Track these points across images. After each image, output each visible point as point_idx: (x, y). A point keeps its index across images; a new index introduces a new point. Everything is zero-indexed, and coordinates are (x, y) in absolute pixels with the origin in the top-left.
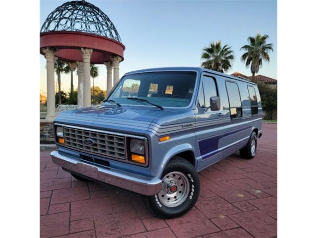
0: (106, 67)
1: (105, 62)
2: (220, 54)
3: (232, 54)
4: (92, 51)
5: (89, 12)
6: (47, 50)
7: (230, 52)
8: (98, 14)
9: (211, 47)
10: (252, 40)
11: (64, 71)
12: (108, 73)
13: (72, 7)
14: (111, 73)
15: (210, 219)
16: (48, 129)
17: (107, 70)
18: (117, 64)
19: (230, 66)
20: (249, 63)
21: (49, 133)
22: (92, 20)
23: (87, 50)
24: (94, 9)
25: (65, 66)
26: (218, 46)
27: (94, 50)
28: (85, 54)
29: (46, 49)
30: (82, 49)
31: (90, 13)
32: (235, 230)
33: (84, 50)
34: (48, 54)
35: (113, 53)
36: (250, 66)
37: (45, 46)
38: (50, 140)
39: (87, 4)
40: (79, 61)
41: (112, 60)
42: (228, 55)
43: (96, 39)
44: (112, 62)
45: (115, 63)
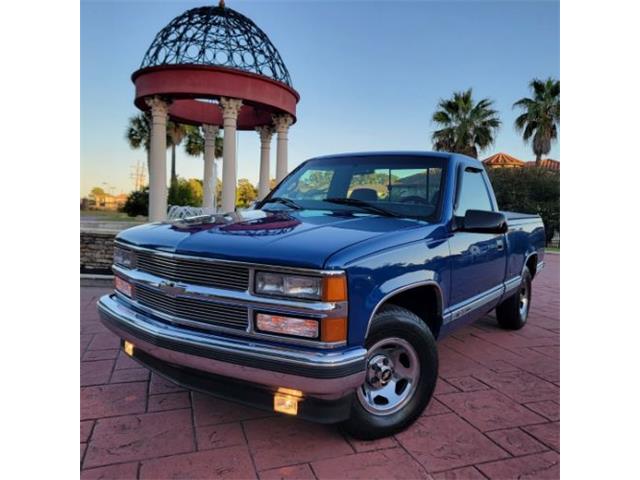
0: (259, 136)
1: (259, 125)
2: (471, 117)
4: (240, 104)
6: (156, 100)
7: (491, 112)
9: (454, 100)
10: (538, 87)
12: (262, 148)
13: (199, 19)
17: (262, 141)
18: (285, 130)
19: (491, 139)
20: (530, 135)
23: (231, 103)
27: (246, 102)
28: (226, 110)
29: (153, 98)
30: (223, 101)
33: (227, 103)
34: (158, 109)
35: (277, 109)
36: (531, 138)
37: (152, 93)
40: (209, 124)
41: (275, 121)
42: (488, 118)
43: (249, 80)
44: (274, 125)
45: (280, 129)
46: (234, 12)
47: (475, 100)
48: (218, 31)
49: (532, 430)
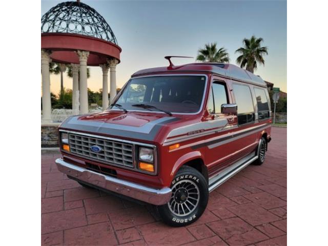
0: (101, 69)
1: (101, 64)
2: (215, 57)
3: (227, 56)
4: (88, 53)
5: (84, 13)
7: (225, 54)
8: (93, 15)
9: (206, 49)
10: (247, 42)
11: (54, 72)
12: (104, 76)
13: (66, 8)
14: (107, 76)
15: (211, 211)
16: (48, 132)
17: (104, 72)
18: (114, 66)
20: (244, 66)
21: (49, 136)
22: (87, 21)
23: (84, 53)
24: (89, 10)
25: (56, 66)
26: (213, 48)
27: (91, 52)
28: (81, 57)
30: (79, 52)
31: (86, 13)
32: (233, 219)
33: (81, 53)
35: (109, 56)
38: (49, 144)
39: (81, 5)
40: (74, 63)
41: (108, 62)
42: (223, 58)
43: (93, 41)
44: (108, 64)
45: (111, 66)
46: (84, 4)
47: (218, 48)
48: (77, 14)
49: (211, 225)
